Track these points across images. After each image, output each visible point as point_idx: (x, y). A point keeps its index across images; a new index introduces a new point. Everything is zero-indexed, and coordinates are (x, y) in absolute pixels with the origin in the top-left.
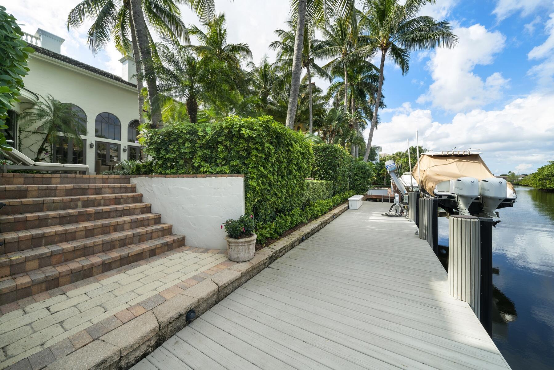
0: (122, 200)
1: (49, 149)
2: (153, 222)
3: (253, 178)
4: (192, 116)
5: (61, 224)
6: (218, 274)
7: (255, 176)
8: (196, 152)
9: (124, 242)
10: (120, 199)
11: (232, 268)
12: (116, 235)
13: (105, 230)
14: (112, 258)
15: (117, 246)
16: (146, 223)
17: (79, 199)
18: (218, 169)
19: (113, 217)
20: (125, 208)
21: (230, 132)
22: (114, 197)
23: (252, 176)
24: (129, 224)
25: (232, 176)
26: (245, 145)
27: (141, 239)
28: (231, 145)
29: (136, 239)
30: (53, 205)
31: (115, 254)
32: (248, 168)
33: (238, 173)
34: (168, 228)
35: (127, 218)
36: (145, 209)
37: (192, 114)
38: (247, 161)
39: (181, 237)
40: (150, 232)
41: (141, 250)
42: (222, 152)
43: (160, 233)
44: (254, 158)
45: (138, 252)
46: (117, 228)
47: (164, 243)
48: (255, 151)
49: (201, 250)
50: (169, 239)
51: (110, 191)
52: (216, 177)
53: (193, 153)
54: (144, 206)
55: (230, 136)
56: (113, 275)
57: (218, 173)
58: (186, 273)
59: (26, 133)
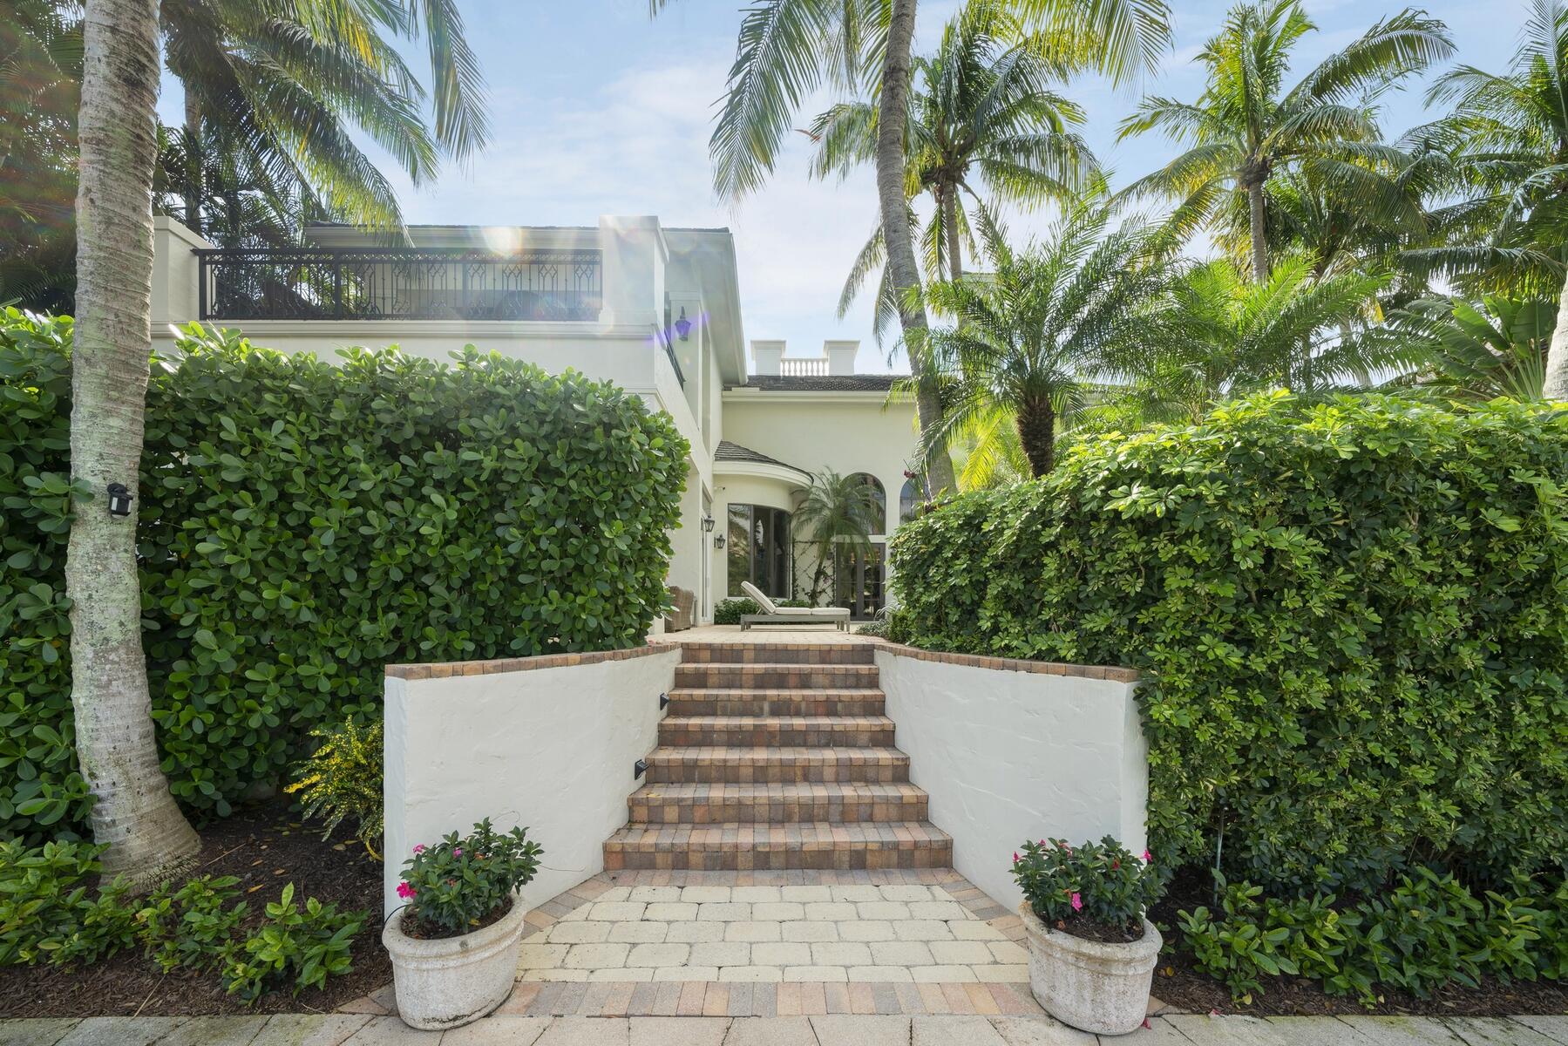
0: (840, 706)
1: (829, 571)
2: (888, 774)
3: (1171, 690)
4: (1035, 453)
5: (731, 744)
6: (947, 1019)
7: (1183, 682)
8: (986, 583)
9: (809, 815)
10: (835, 703)
11: (1012, 1027)
12: (801, 792)
13: (788, 775)
14: (770, 844)
15: (796, 818)
16: (871, 773)
17: (764, 698)
18: (1042, 644)
19: (814, 746)
20: (836, 728)
21: (1076, 506)
22: (824, 699)
23: (1165, 680)
24: (834, 769)
25: (1083, 674)
26: (1136, 548)
27: (847, 815)
28: (1088, 552)
29: (835, 812)
30: (729, 704)
31: (780, 837)
32: (1150, 643)
33: (1113, 659)
34: (915, 800)
35: (830, 755)
36: (881, 736)
37: (1035, 448)
38: (1143, 618)
39: (940, 838)
40: (867, 801)
41: (829, 843)
42: (1059, 579)
43: (893, 812)
44: (1176, 603)
45: (822, 848)
46: (810, 775)
47: (889, 843)
48: (1183, 571)
49: (983, 903)
50: (906, 835)
51: (827, 682)
52: (1029, 671)
53: (980, 586)
54: (878, 729)
55: (1079, 520)
56: (762, 883)
57: (1039, 656)
58: (877, 962)
59: (802, 545)
